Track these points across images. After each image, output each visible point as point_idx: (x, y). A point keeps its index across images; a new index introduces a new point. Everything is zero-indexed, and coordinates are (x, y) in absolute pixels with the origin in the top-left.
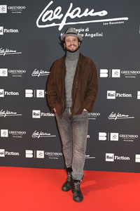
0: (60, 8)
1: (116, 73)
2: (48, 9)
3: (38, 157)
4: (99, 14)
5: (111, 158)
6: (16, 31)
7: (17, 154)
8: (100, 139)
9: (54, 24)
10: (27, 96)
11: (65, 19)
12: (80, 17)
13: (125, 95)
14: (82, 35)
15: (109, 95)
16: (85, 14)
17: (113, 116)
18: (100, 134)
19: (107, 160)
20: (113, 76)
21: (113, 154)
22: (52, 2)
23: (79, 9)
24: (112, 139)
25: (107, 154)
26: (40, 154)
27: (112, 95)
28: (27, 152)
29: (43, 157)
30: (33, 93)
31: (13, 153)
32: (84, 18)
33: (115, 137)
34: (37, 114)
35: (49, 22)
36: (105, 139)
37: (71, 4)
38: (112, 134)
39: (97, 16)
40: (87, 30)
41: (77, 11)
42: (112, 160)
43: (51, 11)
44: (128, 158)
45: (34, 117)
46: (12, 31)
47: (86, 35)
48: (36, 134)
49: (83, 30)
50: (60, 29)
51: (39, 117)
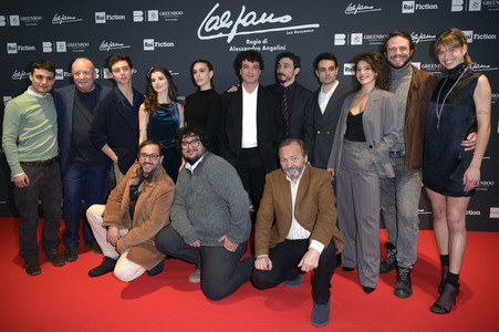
0: (228, 13)
2: (213, 15)
4: (280, 19)
6: (171, 44)
9: (221, 35)
11: (235, 28)
12: (255, 24)
14: (259, 49)
16: (262, 20)
22: (217, 5)
23: (253, 13)
32: (261, 26)
35: (214, 32)
37: (244, 7)
39: (279, 22)
40: (265, 42)
41: (252, 16)
43: (217, 17)
46: (165, 44)
47: (264, 48)
49: (259, 42)
50: (229, 41)
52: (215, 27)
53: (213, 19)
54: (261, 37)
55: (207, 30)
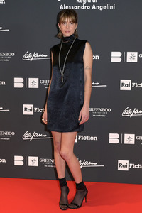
1: (132, 57)
3: (30, 164)
5: (125, 166)
6: (2, 1)
7: (3, 161)
10: (16, 86)
14: (89, 7)
15: (123, 85)
17: (127, 112)
19: (120, 169)
20: (129, 61)
21: (127, 162)
24: (126, 142)
25: (120, 162)
26: (33, 161)
27: (127, 86)
28: (16, 158)
29: (36, 165)
33: (130, 139)
34: (29, 109)
38: (126, 136)
42: (127, 169)
45: (25, 113)
47: (94, 7)
48: (27, 136)
51: (32, 113)
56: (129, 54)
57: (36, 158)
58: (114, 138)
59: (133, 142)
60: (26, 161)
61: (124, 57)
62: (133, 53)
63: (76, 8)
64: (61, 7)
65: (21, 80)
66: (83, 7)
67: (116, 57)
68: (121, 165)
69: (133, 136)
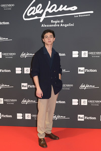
1: (85, 54)
3: (26, 118)
4: (71, 9)
5: (82, 118)
6: (8, 23)
7: (10, 116)
8: (73, 104)
9: (36, 18)
10: (17, 72)
11: (45, 13)
12: (56, 11)
13: (91, 71)
14: (58, 25)
15: (80, 70)
16: (60, 9)
17: (83, 87)
18: (73, 100)
19: (79, 120)
21: (83, 116)
22: (35, 1)
24: (82, 104)
25: (79, 116)
26: (28, 116)
27: (82, 71)
28: (18, 114)
29: (30, 118)
30: (21, 71)
31: (7, 116)
33: (84, 102)
34: (25, 86)
35: (32, 16)
36: (77, 104)
37: (50, 2)
38: (82, 100)
40: (62, 21)
41: (54, 7)
42: (83, 120)
43: (34, 8)
44: (95, 118)
45: (23, 88)
46: (4, 23)
47: (61, 25)
48: (24, 102)
49: (59, 22)
50: (41, 21)
51: (26, 88)
52: (33, 13)
53: (32, 8)
54: (59, 19)
55: (28, 15)
56: (83, 52)
57: (30, 115)
58: (75, 102)
59: (86, 104)
60: (24, 116)
61: (80, 54)
62: (85, 52)
63: (51, 26)
64: (42, 26)
65: (20, 69)
66: (55, 26)
67: (75, 54)
68: (79, 118)
69: (86, 100)
